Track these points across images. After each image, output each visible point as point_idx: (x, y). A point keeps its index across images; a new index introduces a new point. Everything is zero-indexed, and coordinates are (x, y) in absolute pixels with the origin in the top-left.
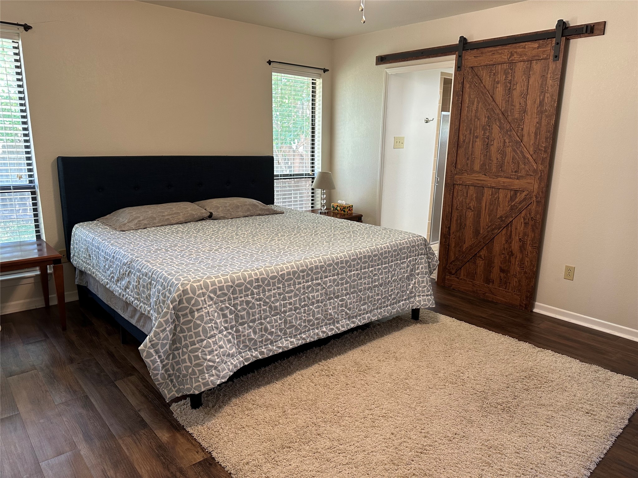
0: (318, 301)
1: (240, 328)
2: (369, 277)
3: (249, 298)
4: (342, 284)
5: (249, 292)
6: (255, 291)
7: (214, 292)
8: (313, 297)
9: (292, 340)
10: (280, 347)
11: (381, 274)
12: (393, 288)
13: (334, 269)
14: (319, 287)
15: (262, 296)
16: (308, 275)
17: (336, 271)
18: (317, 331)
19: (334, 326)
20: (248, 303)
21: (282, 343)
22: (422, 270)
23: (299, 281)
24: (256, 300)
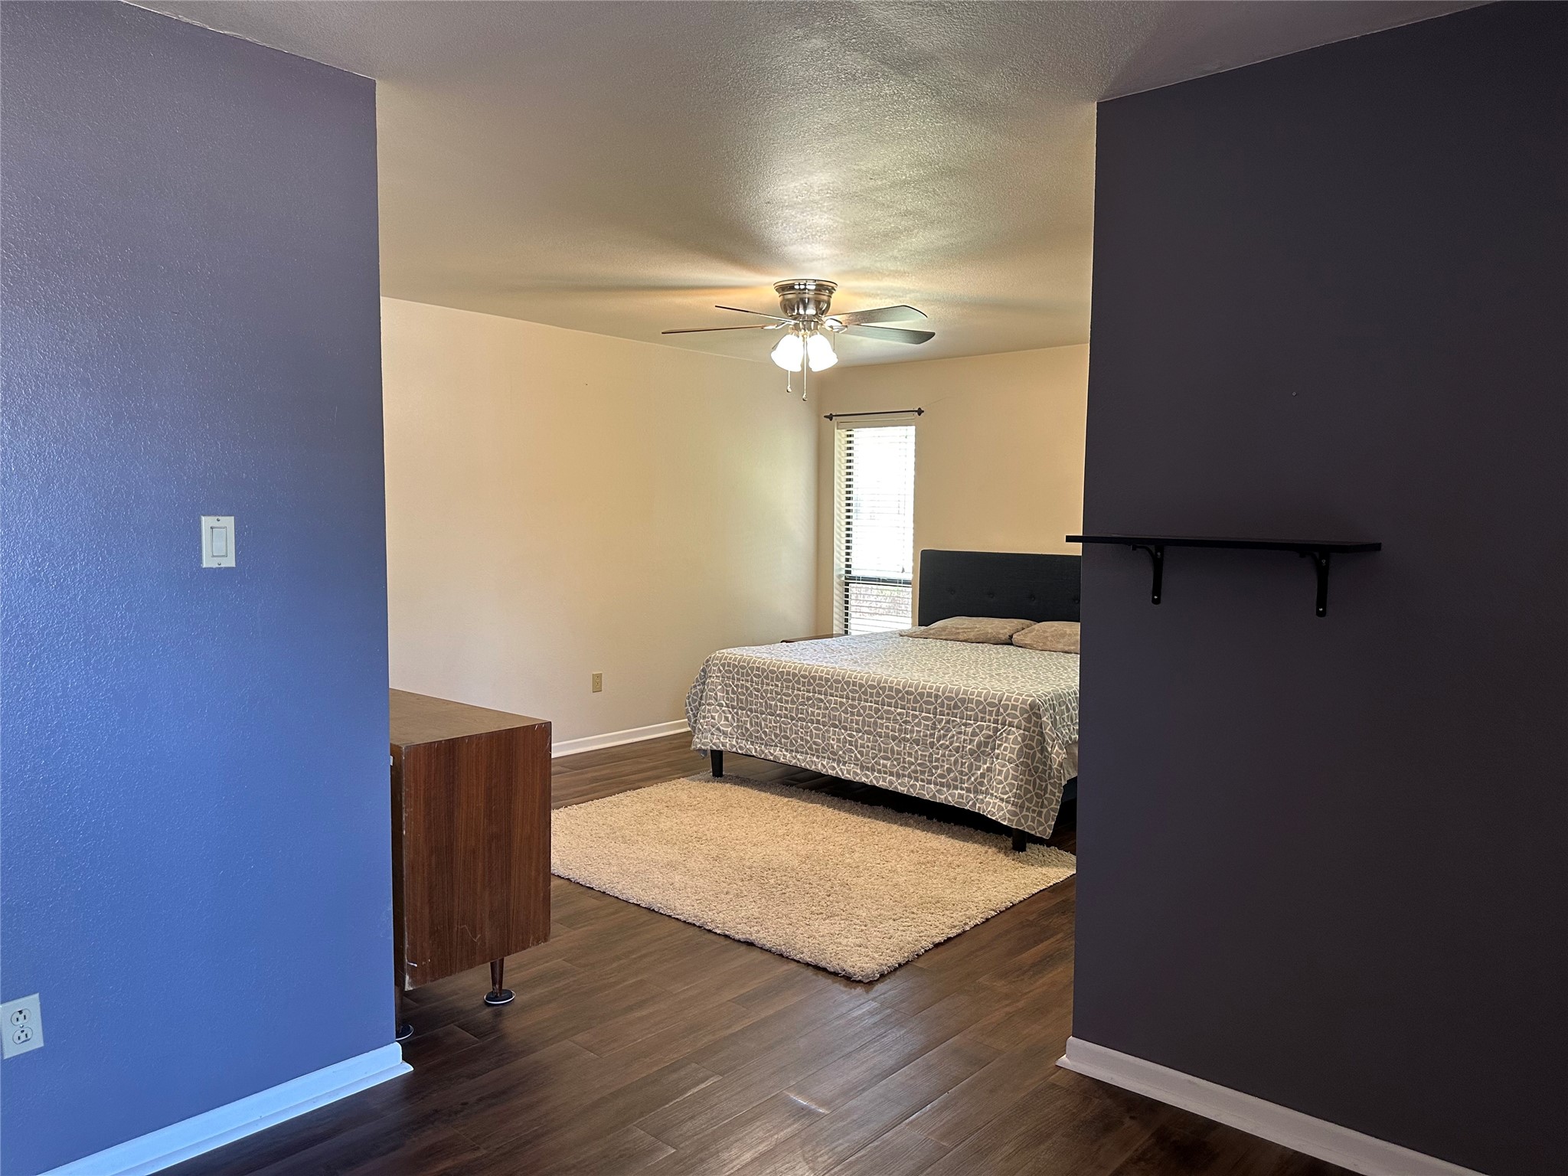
0: (818, 722)
1: (740, 711)
2: (895, 721)
3: (748, 685)
4: (852, 714)
5: (749, 678)
6: (754, 679)
7: (723, 665)
8: (813, 713)
9: (785, 753)
10: (772, 754)
11: (918, 724)
12: (939, 756)
13: (843, 690)
14: (822, 704)
15: (759, 687)
16: (810, 684)
17: (845, 693)
18: (815, 759)
19: (838, 766)
20: (747, 689)
21: (775, 751)
22: (1005, 753)
23: (799, 686)
24: (755, 688)
